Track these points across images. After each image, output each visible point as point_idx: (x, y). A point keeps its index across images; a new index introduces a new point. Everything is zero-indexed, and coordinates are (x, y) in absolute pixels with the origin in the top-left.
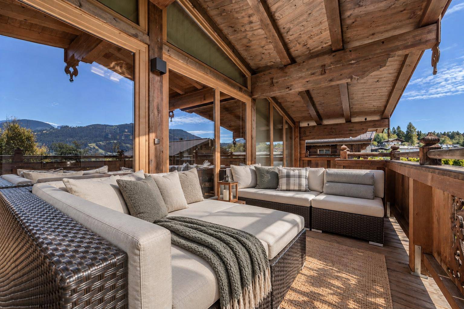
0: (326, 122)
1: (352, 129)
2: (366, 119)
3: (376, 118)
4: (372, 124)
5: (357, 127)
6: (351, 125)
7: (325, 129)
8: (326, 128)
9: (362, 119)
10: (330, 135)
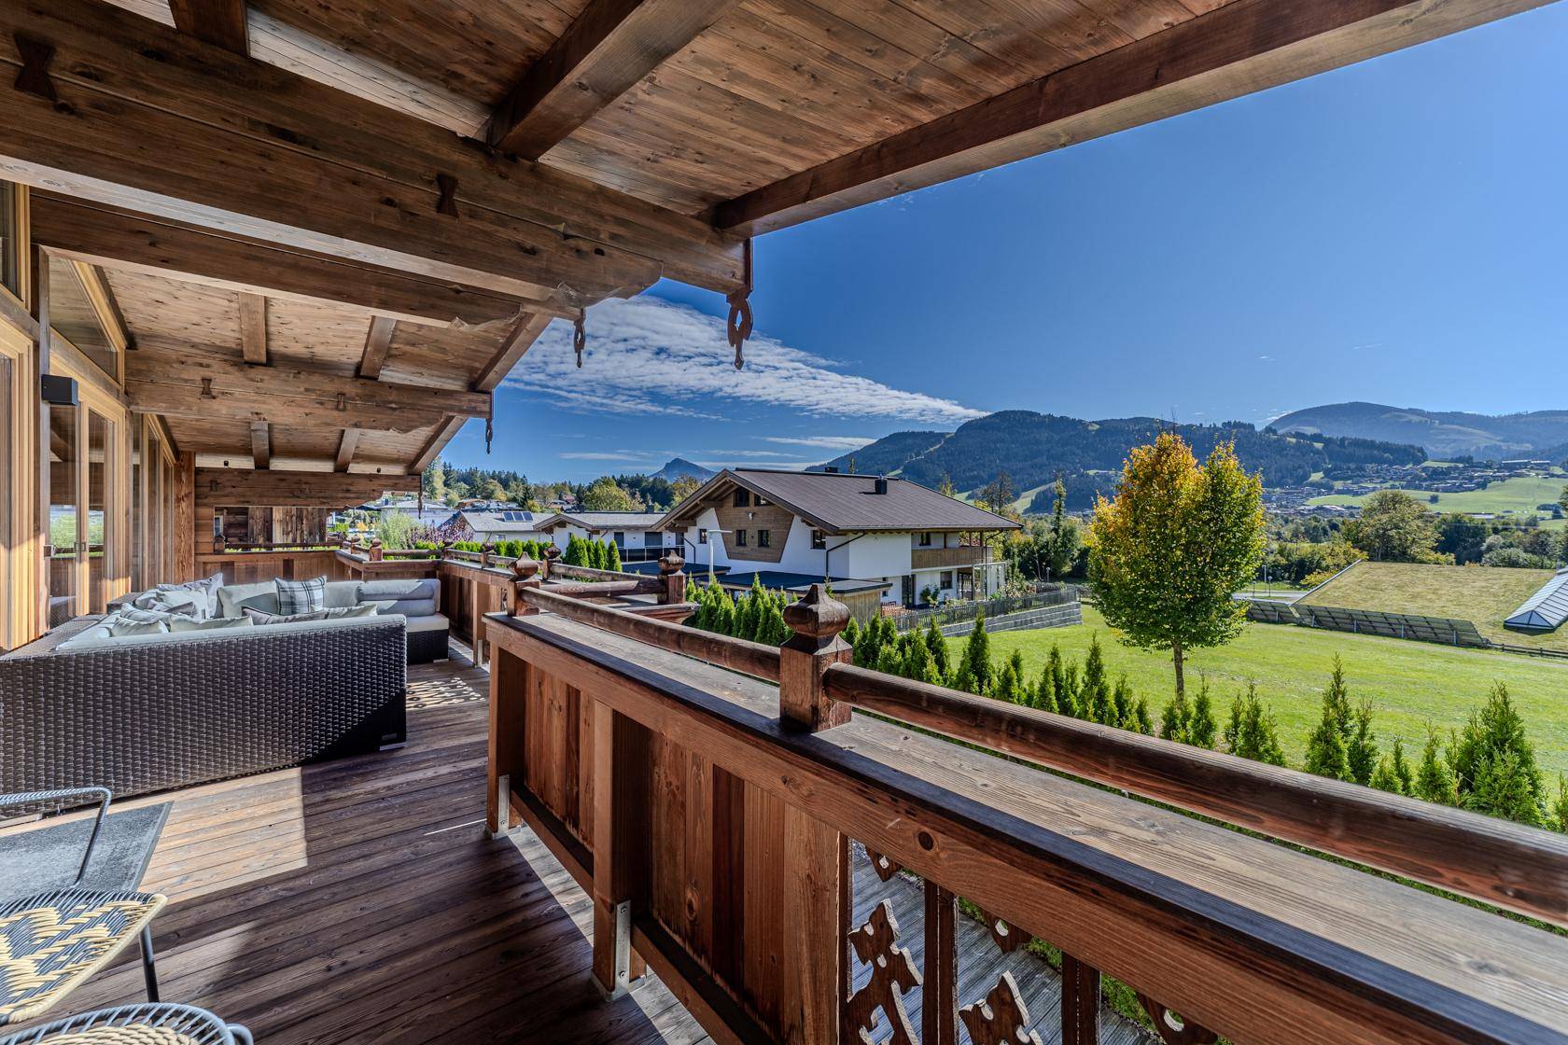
0: (278, 464)
1: (351, 488)
2: (379, 471)
3: (398, 470)
4: (391, 482)
5: (362, 486)
6: (348, 481)
7: (283, 484)
8: (284, 480)
9: (370, 469)
10: (294, 496)
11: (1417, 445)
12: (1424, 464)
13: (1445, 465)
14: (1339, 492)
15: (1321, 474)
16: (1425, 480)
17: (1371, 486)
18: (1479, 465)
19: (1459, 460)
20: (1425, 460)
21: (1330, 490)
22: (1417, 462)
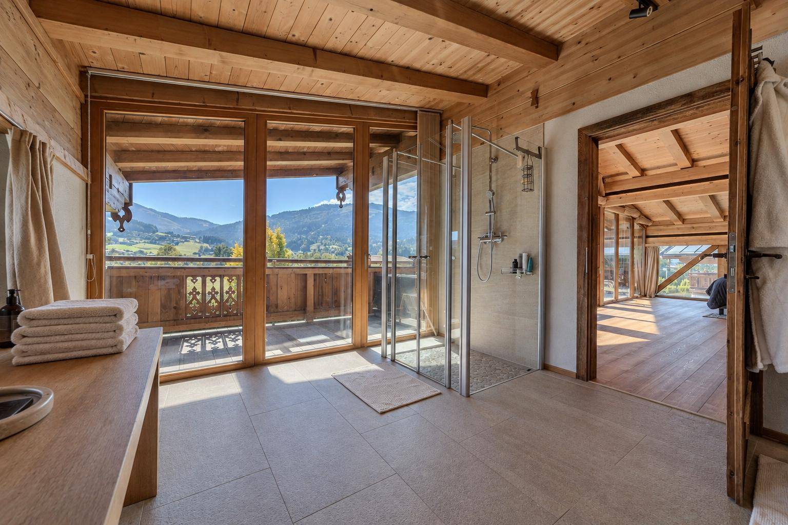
11: (154, 225)
12: (157, 233)
13: (164, 235)
14: (121, 243)
15: (112, 234)
16: (157, 240)
17: (135, 241)
18: (175, 236)
19: (169, 233)
20: (157, 231)
21: (116, 242)
22: (154, 232)
